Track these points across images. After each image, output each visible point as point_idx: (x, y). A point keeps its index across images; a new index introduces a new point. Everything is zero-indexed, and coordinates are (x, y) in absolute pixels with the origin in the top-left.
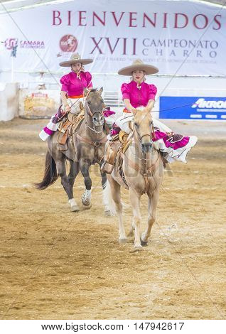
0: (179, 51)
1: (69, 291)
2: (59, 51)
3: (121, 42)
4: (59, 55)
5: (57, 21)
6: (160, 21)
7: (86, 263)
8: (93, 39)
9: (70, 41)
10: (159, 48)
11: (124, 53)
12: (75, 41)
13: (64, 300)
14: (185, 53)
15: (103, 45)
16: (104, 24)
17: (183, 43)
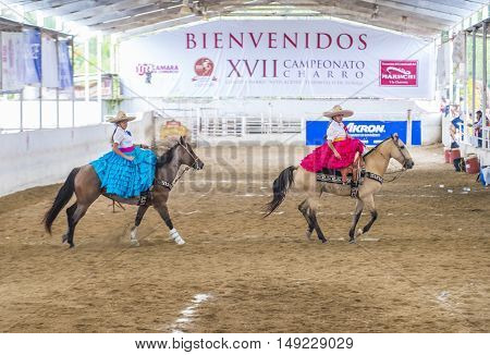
0: (323, 72)
2: (194, 75)
3: (261, 63)
5: (191, 44)
6: (301, 41)
8: (230, 61)
9: (205, 64)
10: (302, 69)
11: (264, 75)
12: (211, 64)
14: (330, 74)
15: (242, 68)
16: (241, 45)
17: (327, 64)
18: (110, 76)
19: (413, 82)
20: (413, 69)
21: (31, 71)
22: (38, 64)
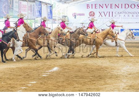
0: (126, 15)
1: (96, 86)
2: (89, 16)
3: (108, 13)
4: (89, 18)
5: (88, 7)
6: (120, 6)
7: (100, 78)
8: (99, 12)
9: (92, 13)
10: (120, 14)
11: (109, 16)
12: (94, 13)
13: (94, 89)
14: (128, 16)
15: (103, 14)
16: (103, 8)
17: (128, 13)
18: (65, 16)
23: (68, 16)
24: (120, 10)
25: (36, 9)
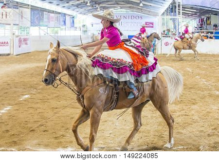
11: (119, 25)
14: (134, 25)
19: (152, 27)
20: (153, 24)
21: (63, 23)
22: (65, 22)
23: (87, 25)
24: (127, 20)
25: (62, 19)
